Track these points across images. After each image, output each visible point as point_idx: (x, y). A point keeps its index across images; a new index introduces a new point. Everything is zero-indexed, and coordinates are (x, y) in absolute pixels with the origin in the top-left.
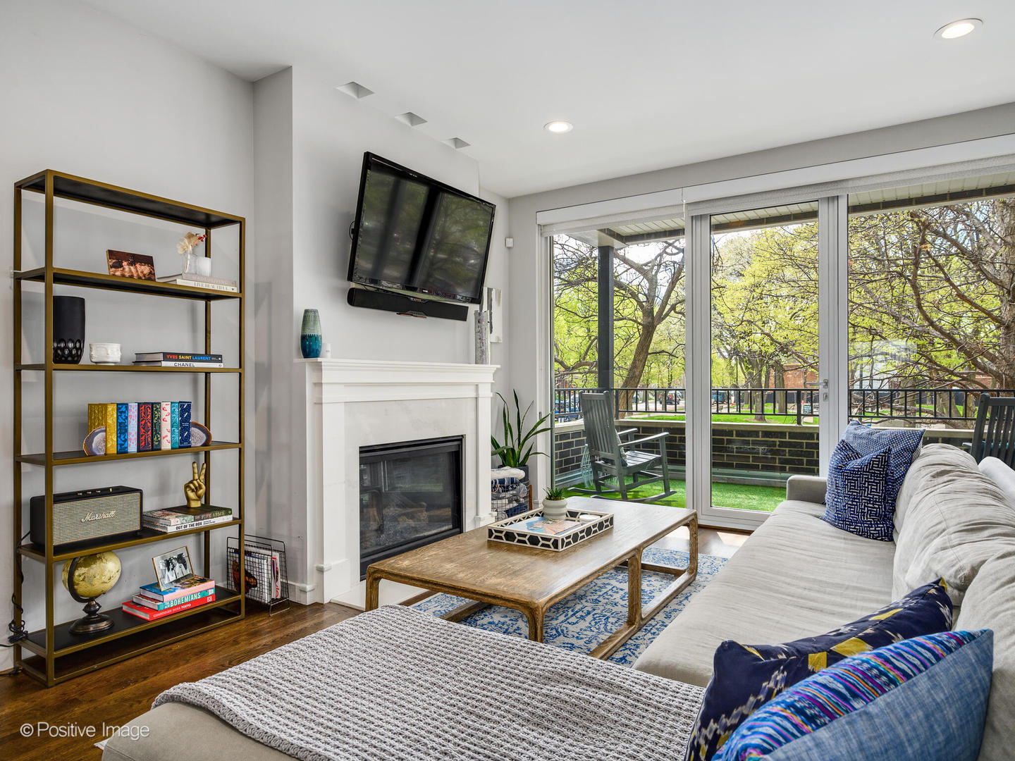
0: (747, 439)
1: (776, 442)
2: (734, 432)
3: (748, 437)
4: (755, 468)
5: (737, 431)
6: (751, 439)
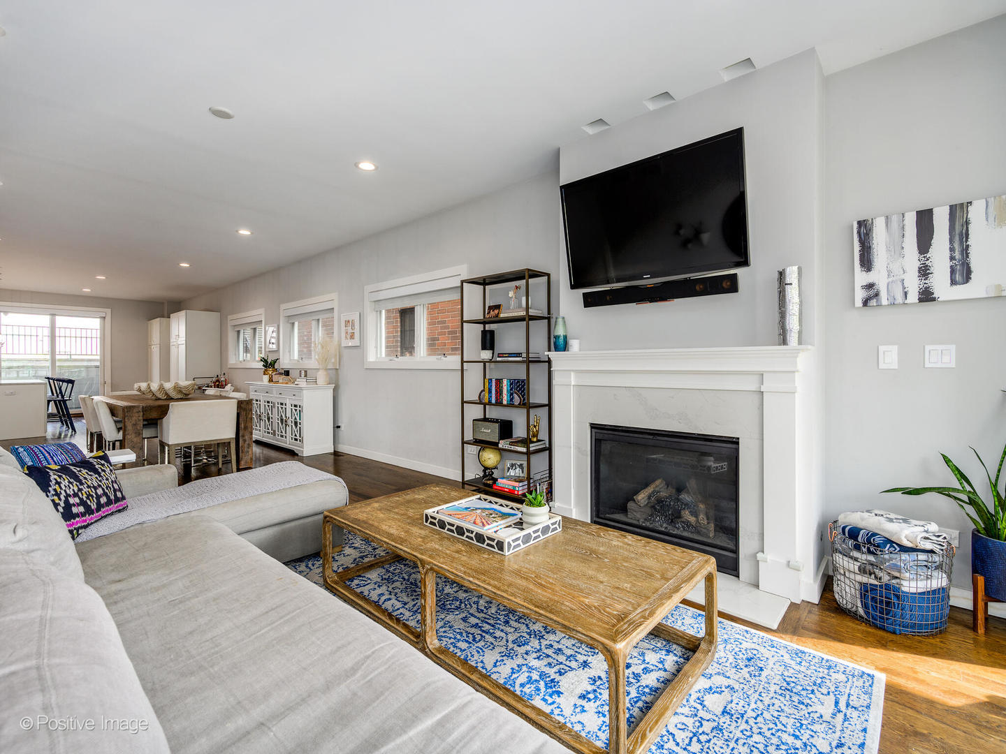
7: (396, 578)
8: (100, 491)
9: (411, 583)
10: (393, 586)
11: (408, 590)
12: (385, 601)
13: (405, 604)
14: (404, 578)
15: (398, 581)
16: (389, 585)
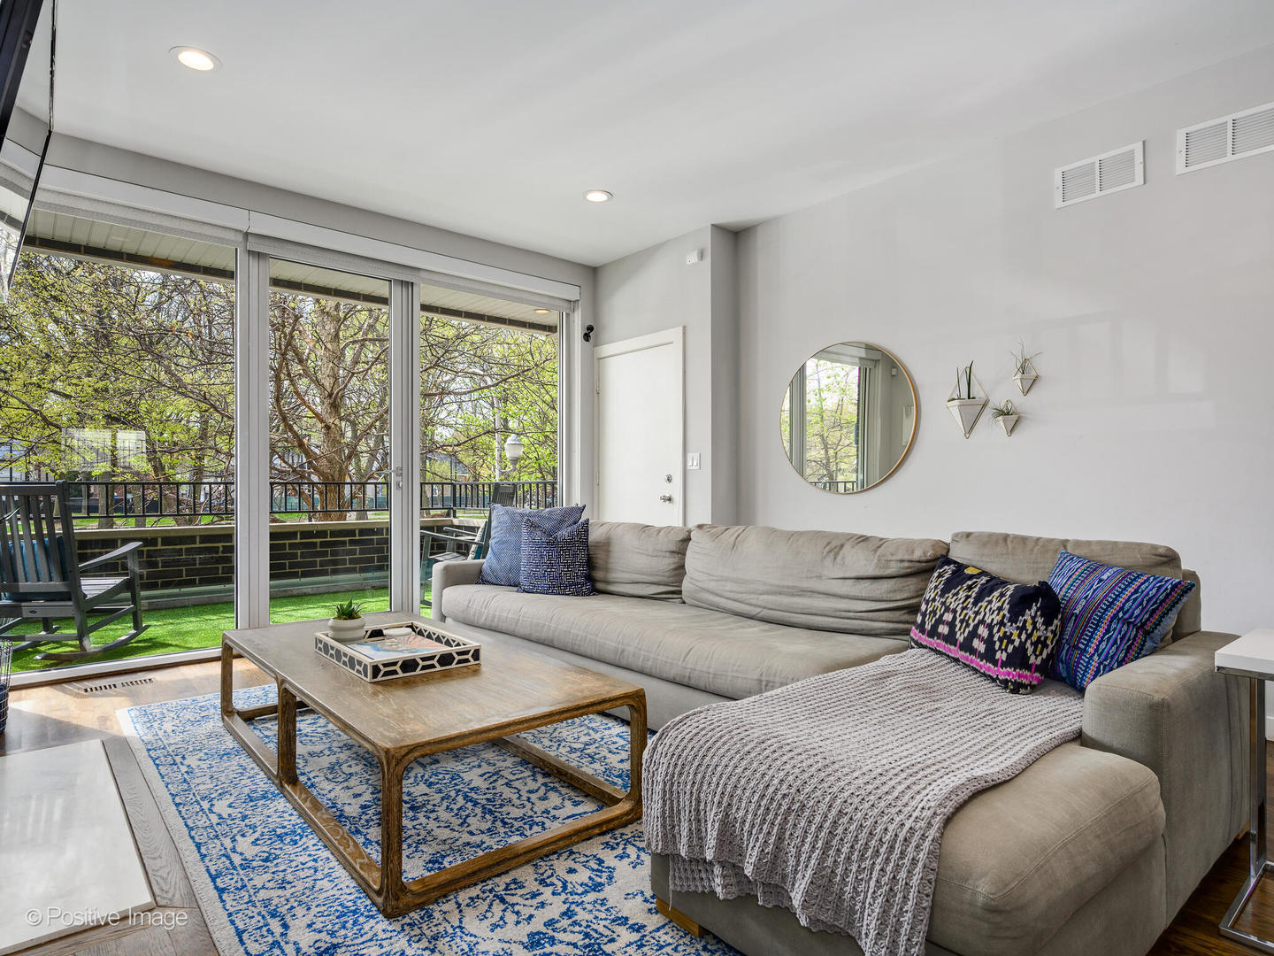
0: (178, 547)
1: (218, 547)
2: (159, 540)
3: (180, 544)
4: (191, 583)
5: (163, 539)
6: (184, 547)
7: (517, 824)
8: (948, 617)
9: (491, 812)
10: (523, 811)
11: (500, 802)
12: (537, 791)
13: (507, 784)
14: (505, 824)
15: (516, 819)
16: (530, 813)
